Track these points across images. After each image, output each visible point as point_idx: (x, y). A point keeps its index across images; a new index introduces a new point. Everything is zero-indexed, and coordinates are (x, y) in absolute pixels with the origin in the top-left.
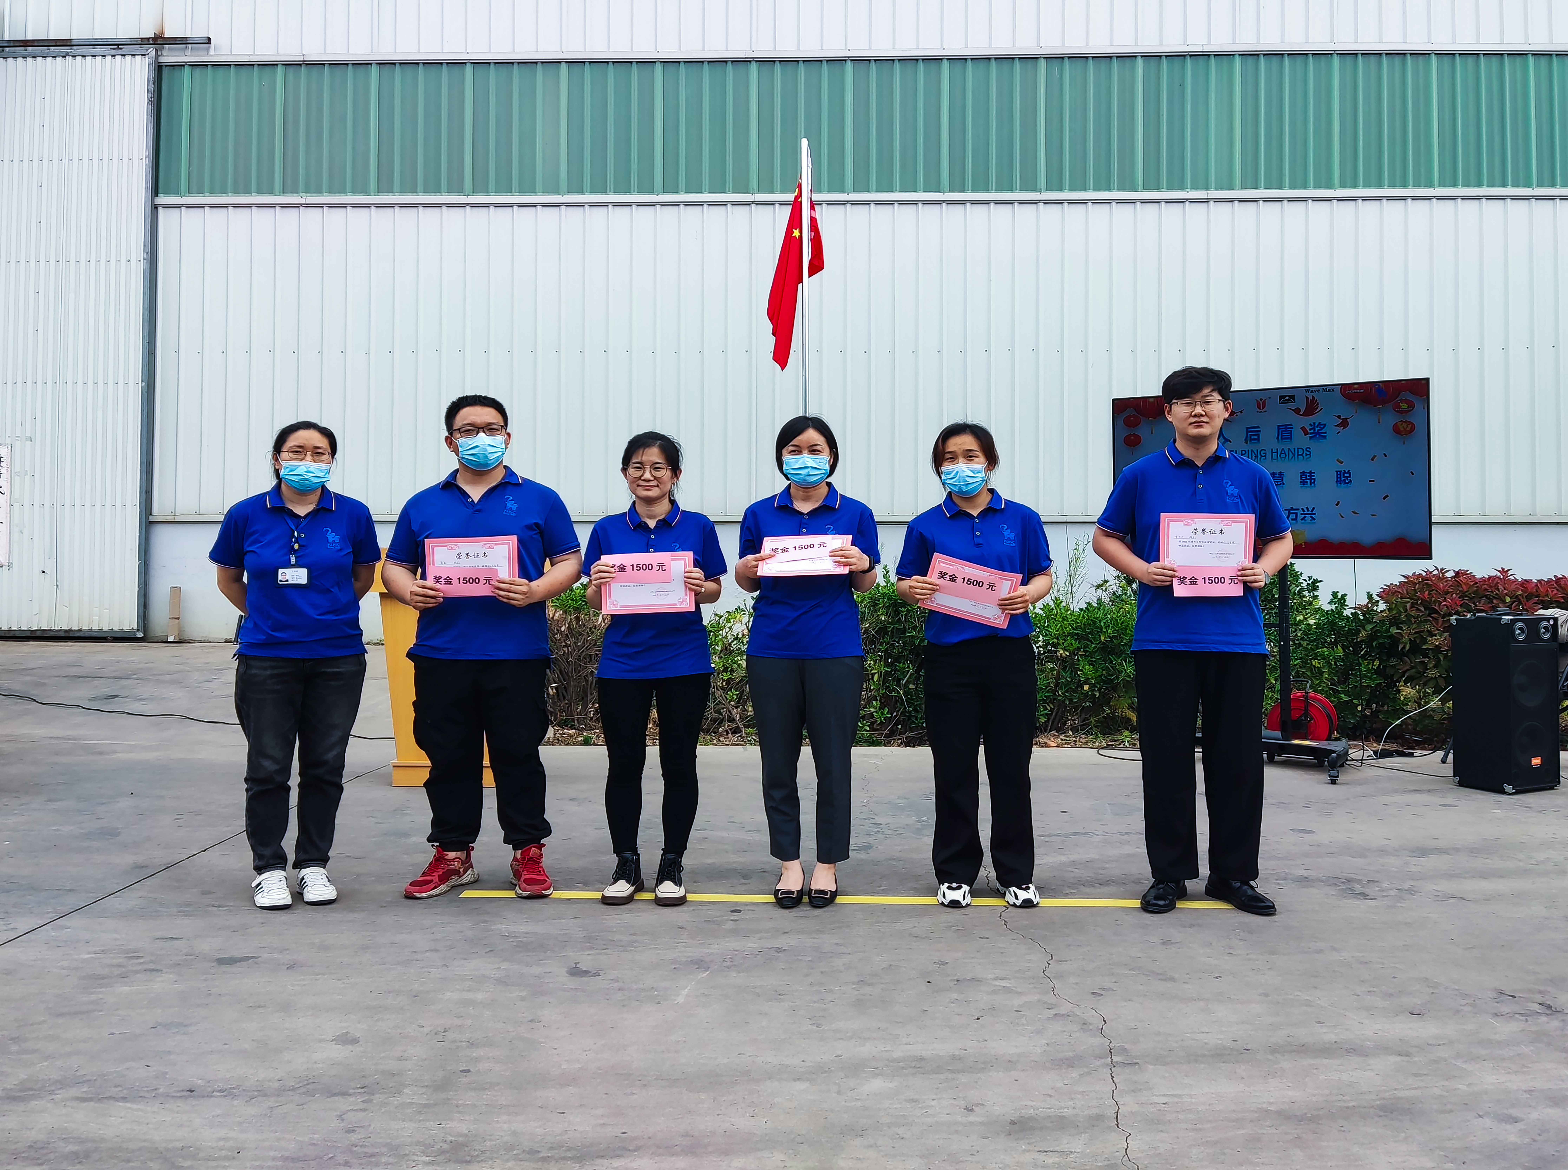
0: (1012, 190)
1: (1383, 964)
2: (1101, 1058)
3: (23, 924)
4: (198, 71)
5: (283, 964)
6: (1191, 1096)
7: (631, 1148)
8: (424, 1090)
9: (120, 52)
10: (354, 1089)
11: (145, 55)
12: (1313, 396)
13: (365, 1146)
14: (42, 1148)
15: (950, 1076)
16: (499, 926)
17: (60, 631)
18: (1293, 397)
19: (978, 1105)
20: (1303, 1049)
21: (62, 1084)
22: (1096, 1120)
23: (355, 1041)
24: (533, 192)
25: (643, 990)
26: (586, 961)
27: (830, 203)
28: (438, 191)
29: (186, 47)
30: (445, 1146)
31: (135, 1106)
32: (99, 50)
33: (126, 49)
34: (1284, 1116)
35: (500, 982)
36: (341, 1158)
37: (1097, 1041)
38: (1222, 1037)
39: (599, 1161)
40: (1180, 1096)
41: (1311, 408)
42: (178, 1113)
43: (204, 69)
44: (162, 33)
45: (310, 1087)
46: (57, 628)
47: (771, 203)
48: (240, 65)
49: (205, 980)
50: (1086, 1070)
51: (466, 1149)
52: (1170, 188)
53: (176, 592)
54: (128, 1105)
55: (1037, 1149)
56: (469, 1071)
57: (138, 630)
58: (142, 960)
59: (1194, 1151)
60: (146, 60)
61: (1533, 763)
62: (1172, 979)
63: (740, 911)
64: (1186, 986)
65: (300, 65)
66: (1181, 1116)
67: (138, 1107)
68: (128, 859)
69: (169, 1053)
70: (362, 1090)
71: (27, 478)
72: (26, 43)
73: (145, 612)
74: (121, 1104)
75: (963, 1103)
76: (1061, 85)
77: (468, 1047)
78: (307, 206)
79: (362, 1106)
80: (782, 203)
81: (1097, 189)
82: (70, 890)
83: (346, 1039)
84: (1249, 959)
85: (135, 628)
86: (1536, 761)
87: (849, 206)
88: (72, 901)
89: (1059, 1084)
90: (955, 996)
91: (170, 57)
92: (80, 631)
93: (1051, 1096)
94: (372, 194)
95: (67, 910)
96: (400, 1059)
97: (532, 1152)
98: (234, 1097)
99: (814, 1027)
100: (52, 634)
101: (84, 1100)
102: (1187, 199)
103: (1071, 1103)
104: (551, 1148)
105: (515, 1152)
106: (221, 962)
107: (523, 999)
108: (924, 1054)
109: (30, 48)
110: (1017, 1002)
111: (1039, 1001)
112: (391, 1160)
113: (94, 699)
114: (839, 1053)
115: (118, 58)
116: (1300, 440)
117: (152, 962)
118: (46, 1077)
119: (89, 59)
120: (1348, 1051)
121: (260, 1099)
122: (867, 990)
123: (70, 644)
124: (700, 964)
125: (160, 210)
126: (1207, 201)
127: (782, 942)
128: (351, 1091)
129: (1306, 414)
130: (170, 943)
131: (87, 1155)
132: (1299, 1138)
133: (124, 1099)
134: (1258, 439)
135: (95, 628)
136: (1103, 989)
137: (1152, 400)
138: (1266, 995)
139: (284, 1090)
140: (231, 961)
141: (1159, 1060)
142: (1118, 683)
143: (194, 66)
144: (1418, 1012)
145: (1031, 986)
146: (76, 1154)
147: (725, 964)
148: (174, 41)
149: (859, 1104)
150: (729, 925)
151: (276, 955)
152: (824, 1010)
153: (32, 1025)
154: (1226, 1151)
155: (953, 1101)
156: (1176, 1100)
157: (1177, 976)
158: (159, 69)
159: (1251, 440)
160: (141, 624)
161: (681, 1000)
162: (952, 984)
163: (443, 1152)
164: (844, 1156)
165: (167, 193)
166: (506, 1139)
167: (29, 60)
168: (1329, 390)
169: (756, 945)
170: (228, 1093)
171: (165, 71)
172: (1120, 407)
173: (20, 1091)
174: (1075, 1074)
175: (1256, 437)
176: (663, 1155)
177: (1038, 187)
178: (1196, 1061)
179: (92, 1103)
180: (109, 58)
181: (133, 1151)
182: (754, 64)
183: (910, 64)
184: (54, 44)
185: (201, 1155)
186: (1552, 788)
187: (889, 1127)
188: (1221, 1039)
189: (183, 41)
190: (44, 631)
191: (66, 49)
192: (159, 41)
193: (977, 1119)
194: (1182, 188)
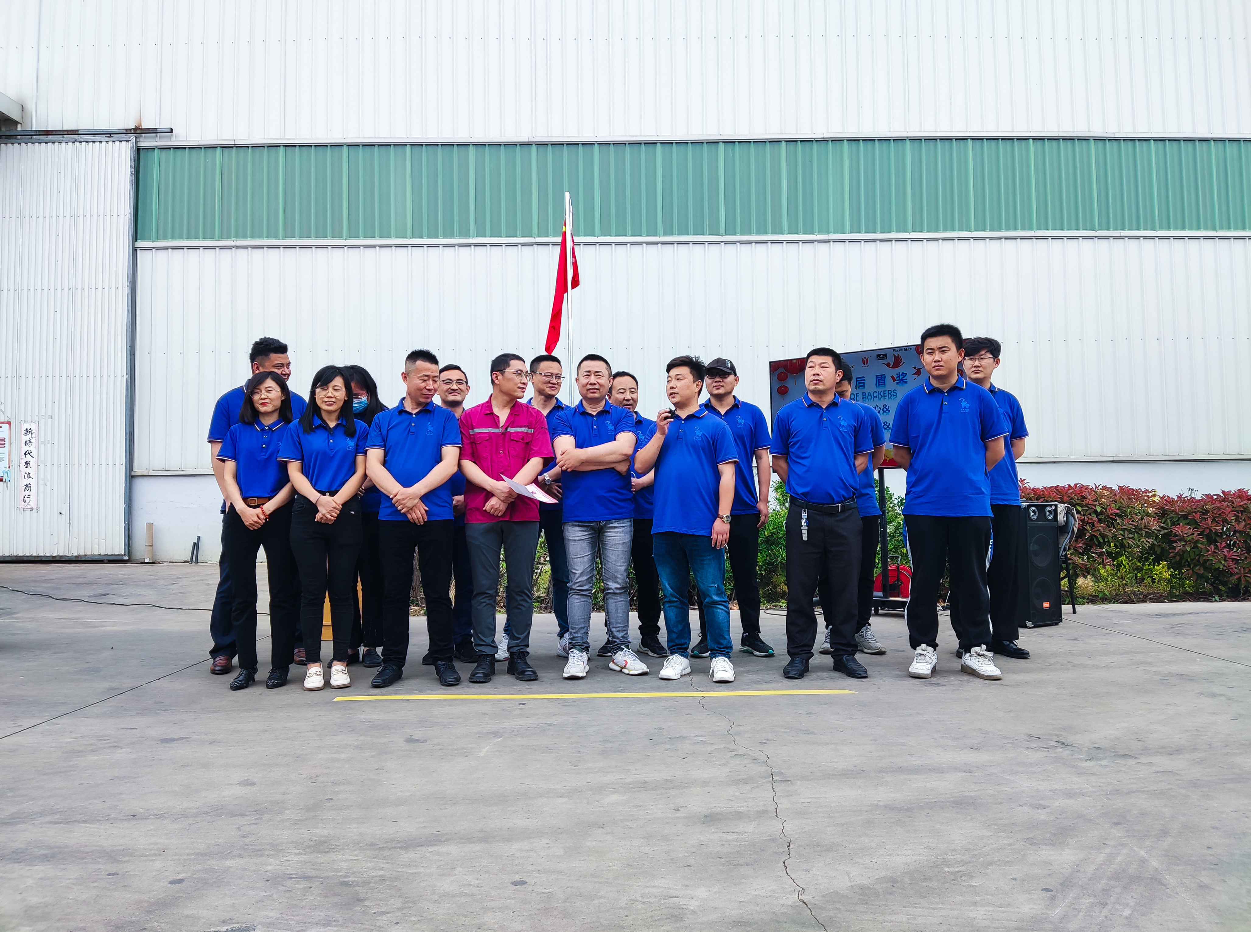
0: (703, 234)
1: (951, 721)
2: (766, 778)
3: (26, 723)
4: (164, 152)
5: (207, 741)
6: (826, 798)
7: (442, 840)
8: (299, 811)
9: (112, 139)
10: (249, 812)
11: (128, 141)
12: (898, 355)
13: (254, 845)
14: (21, 853)
15: (664, 791)
16: (359, 716)
17: (72, 556)
18: (885, 355)
19: (682, 807)
20: (900, 770)
21: (42, 814)
22: (762, 814)
23: (253, 784)
24: (389, 236)
25: (457, 749)
26: (418, 734)
27: (586, 244)
28: (325, 236)
29: (156, 136)
30: (311, 843)
31: (91, 826)
32: (97, 138)
33: (116, 137)
34: (888, 808)
35: (357, 747)
36: (236, 852)
37: (764, 768)
38: (846, 764)
39: (418, 848)
40: (818, 798)
41: (897, 362)
42: (123, 829)
43: (168, 151)
44: (140, 126)
45: (219, 811)
46: (70, 554)
47: (547, 244)
48: (192, 148)
49: (151, 751)
50: (755, 785)
51: (326, 844)
52: (805, 232)
53: (150, 526)
54: (88, 825)
55: (722, 831)
56: (332, 799)
57: (125, 555)
58: (108, 741)
59: (828, 829)
60: (129, 145)
61: (1044, 606)
62: (813, 733)
63: (525, 704)
64: (823, 737)
65: (232, 147)
66: (819, 810)
67: (95, 826)
68: (107, 685)
69: (121, 794)
70: (256, 813)
71: (49, 445)
72: (47, 133)
73: (129, 542)
74: (83, 825)
75: (672, 806)
76: (734, 160)
77: (332, 785)
78: (237, 247)
79: (254, 822)
80: (555, 244)
81: (758, 233)
82: (63, 703)
83: (248, 783)
84: (864, 721)
85: (123, 553)
86: (1046, 605)
87: (598, 246)
88: (63, 709)
89: (737, 794)
90: (668, 746)
91: (145, 142)
92: (85, 556)
93: (732, 801)
94: (281, 238)
95: (58, 714)
96: (284, 793)
97: (372, 845)
98: (165, 818)
99: (573, 767)
100: (67, 558)
101: (56, 823)
102: (816, 240)
103: (745, 804)
104: (387, 842)
105: (360, 845)
106: (163, 741)
107: (372, 757)
108: (647, 779)
109: (50, 136)
110: (709, 749)
111: (724, 748)
112: (272, 853)
113: (92, 596)
114: (589, 781)
115: (110, 143)
116: (890, 385)
117: (115, 742)
118: (30, 811)
119: (90, 144)
120: (930, 770)
121: (182, 819)
122: (609, 745)
123: (79, 565)
124: (496, 734)
125: (138, 251)
126: (828, 241)
127: (554, 720)
128: (247, 813)
129: (894, 367)
130: (129, 731)
131: (53, 856)
132: (899, 820)
133: (85, 822)
134: (864, 386)
135: (96, 553)
136: (768, 740)
137: (795, 361)
138: (875, 740)
139: (200, 814)
140: (171, 740)
141: (804, 778)
142: (778, 564)
143: (161, 149)
144: (976, 748)
145: (720, 740)
146: (45, 856)
147: (513, 733)
148: (148, 131)
149: (602, 809)
150: (518, 712)
151: (202, 737)
152: (580, 757)
153: (25, 780)
154: (850, 829)
155: (666, 806)
156: (816, 800)
157: (816, 731)
158: (138, 151)
159: (860, 386)
160: (127, 550)
161: (482, 754)
162: (666, 740)
163: (309, 847)
164: (590, 839)
165: (143, 239)
166: (355, 838)
167: (50, 144)
168: (908, 350)
169: (535, 722)
170: (160, 816)
171: (142, 152)
172: (775, 367)
173: (10, 819)
174: (748, 787)
175: (862, 384)
176: (464, 843)
177: (721, 233)
178: (829, 778)
179: (62, 825)
180: (104, 143)
181: (87, 853)
182: (534, 146)
183: (636, 146)
184: (67, 133)
185: (137, 853)
186: (1057, 624)
187: (622, 822)
188: (845, 765)
189: (154, 131)
190: (61, 556)
191: (76, 137)
192: (138, 131)
193: (683, 815)
194: (812, 232)
